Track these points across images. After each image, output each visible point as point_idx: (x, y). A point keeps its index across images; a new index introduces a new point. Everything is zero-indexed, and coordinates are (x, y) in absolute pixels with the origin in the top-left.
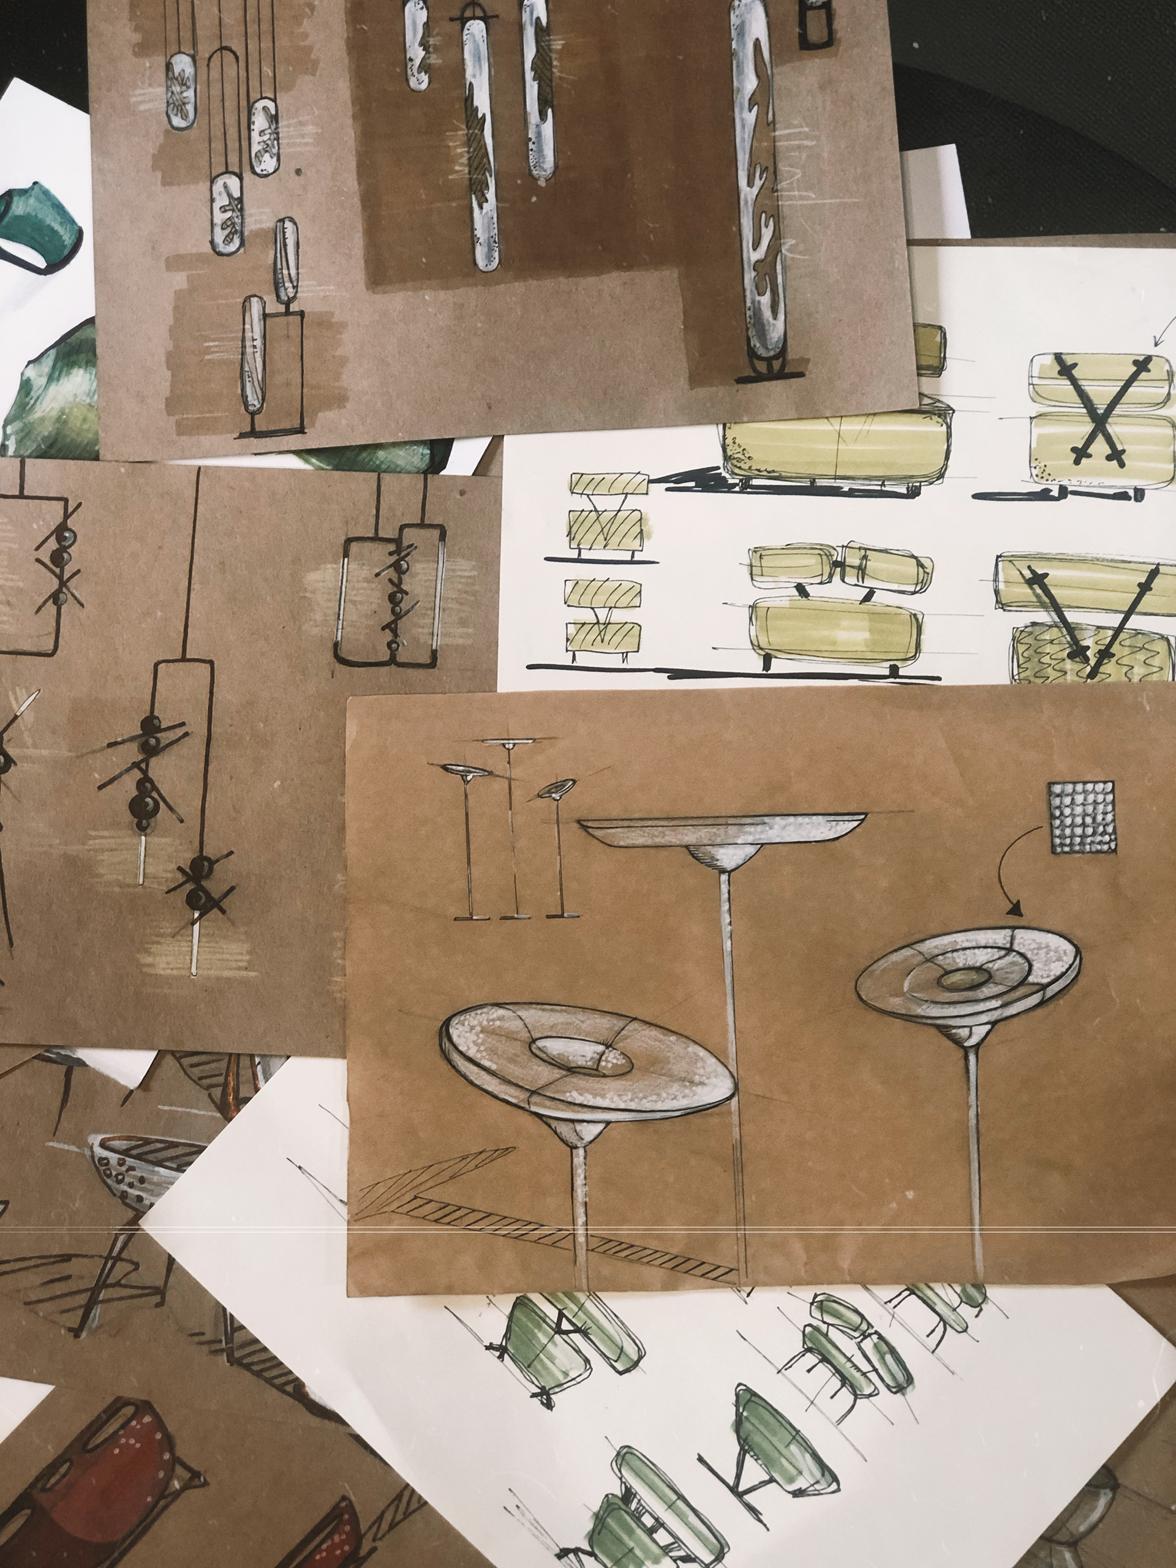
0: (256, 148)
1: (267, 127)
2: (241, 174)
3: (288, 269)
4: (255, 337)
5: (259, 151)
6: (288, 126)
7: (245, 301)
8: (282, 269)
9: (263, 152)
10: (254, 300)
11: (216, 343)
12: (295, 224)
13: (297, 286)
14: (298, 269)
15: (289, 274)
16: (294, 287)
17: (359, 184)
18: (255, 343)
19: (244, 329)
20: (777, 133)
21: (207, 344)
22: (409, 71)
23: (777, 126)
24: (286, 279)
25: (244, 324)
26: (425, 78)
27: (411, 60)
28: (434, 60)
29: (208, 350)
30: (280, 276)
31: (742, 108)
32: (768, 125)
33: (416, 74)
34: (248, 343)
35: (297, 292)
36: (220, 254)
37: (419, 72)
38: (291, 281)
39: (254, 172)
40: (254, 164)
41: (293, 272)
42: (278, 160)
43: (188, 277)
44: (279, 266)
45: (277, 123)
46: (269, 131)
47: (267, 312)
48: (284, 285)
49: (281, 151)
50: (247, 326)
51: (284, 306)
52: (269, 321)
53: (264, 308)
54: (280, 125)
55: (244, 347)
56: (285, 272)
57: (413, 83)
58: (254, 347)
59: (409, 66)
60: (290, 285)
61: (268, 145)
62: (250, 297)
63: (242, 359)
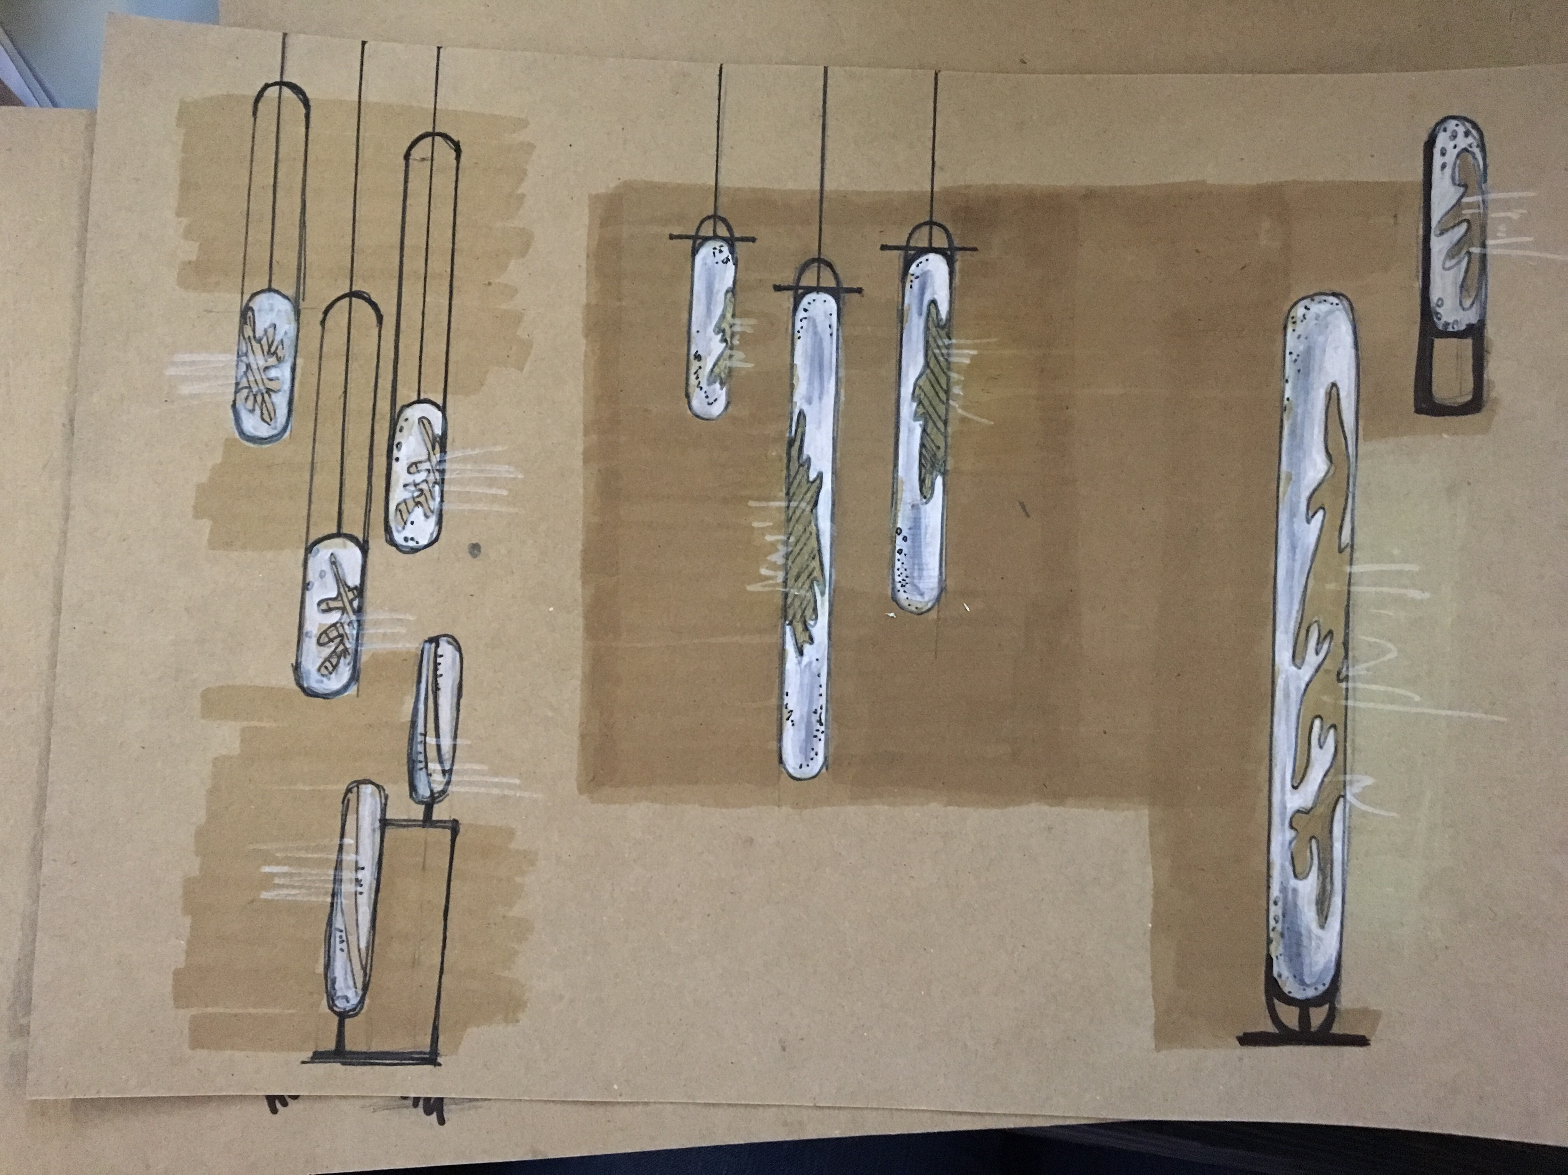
0: (398, 495)
1: (424, 457)
2: (366, 542)
3: (438, 736)
4: (360, 865)
5: (405, 501)
6: (465, 460)
7: (349, 791)
8: (425, 735)
9: (411, 504)
10: (367, 790)
11: (285, 869)
12: (459, 649)
13: (451, 770)
14: (455, 737)
15: (439, 747)
16: (444, 772)
17: (585, 583)
18: (360, 875)
19: (341, 847)
20: (1356, 569)
21: (267, 869)
22: (693, 377)
23: (1356, 555)
24: (432, 753)
25: (342, 836)
26: (721, 394)
27: (698, 357)
28: (739, 361)
29: (267, 881)
30: (420, 748)
31: (1293, 515)
32: (1341, 551)
33: (704, 384)
34: (347, 874)
35: (448, 783)
36: (310, 693)
37: (710, 383)
38: (441, 761)
39: (392, 542)
40: (393, 524)
41: (446, 743)
42: (439, 523)
43: (243, 730)
44: (420, 729)
45: (443, 450)
46: (427, 465)
47: (388, 816)
48: (426, 767)
49: (445, 507)
50: (349, 841)
51: (423, 807)
52: (390, 832)
53: (384, 810)
54: (448, 457)
55: (337, 880)
56: (431, 740)
57: (698, 402)
58: (358, 882)
59: (693, 370)
60: (438, 767)
61: (421, 490)
62: (359, 783)
63: (332, 904)
